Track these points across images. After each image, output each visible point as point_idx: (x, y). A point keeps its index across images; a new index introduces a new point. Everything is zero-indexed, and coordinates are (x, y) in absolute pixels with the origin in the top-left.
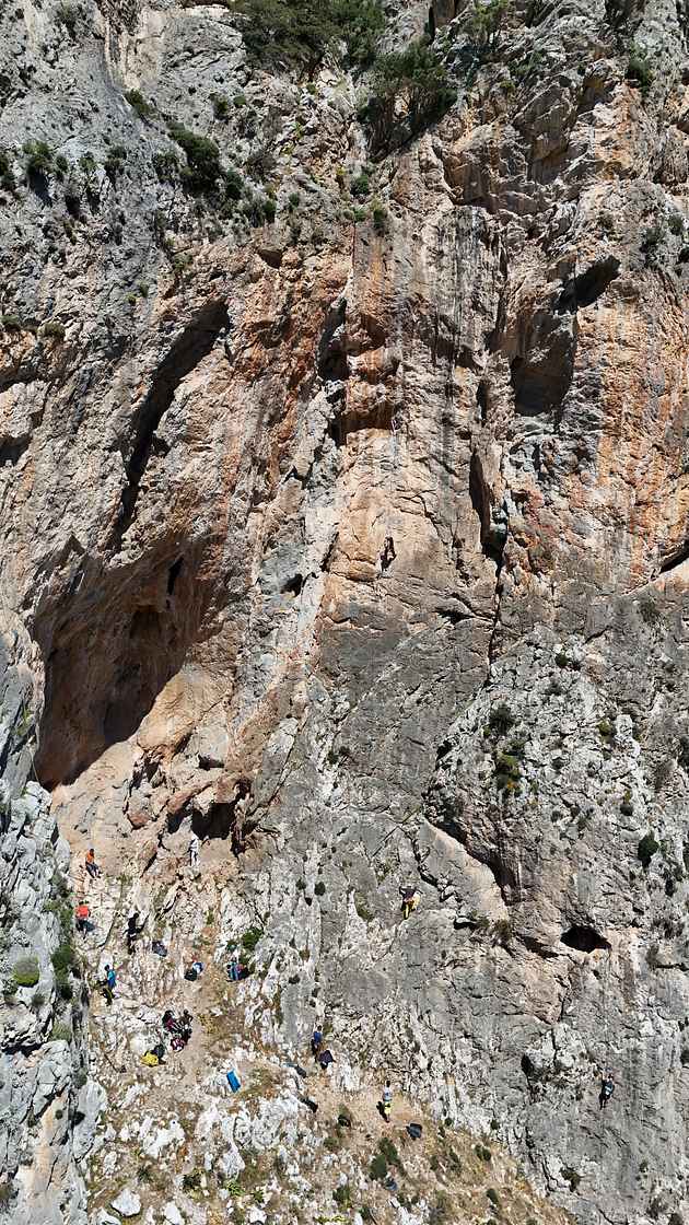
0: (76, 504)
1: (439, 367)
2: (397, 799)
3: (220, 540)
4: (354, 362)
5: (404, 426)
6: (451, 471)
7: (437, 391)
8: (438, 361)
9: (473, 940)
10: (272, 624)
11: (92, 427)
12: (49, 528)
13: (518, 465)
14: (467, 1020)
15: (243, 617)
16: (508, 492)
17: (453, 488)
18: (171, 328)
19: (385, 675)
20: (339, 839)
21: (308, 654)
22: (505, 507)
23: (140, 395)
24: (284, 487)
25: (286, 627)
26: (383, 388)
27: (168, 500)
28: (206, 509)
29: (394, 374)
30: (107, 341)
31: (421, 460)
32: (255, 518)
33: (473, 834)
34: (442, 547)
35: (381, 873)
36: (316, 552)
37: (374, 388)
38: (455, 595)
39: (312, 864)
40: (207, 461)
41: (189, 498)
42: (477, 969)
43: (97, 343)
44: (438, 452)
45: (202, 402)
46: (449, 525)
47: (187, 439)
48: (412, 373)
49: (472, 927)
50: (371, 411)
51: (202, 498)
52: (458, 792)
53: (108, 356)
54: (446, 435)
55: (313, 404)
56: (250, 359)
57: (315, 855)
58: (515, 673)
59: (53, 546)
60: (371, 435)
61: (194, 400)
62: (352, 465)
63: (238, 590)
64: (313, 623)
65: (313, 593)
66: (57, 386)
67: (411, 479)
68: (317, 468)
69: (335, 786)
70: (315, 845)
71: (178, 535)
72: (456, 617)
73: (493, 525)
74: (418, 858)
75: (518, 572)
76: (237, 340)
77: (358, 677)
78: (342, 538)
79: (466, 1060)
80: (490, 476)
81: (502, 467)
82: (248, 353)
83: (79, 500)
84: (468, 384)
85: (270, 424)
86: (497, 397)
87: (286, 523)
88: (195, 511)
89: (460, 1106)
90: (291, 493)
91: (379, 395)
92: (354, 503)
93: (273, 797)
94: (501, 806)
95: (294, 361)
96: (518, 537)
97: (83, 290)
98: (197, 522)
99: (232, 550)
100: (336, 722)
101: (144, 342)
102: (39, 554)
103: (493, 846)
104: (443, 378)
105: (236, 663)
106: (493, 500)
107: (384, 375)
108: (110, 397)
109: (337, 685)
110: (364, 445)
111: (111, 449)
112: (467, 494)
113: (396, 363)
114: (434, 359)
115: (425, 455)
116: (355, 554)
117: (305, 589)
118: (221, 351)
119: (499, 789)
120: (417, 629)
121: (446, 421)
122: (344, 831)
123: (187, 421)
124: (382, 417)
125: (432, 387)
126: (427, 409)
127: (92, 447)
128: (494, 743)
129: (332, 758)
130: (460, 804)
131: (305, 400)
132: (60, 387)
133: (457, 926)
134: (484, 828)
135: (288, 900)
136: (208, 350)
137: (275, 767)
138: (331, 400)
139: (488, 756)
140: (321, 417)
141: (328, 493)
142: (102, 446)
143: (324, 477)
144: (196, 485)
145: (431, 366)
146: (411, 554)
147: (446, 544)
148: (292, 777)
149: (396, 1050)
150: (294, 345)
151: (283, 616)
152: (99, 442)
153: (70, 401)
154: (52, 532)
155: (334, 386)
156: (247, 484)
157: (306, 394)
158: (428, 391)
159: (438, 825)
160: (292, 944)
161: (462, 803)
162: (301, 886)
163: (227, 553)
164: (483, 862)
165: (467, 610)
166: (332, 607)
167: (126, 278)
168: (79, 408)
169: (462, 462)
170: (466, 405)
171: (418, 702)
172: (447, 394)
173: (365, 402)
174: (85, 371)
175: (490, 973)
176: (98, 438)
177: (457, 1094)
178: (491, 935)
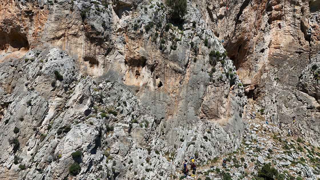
1: (292, 6)
2: (290, 87)
3: (249, 40)
4: (273, 7)
5: (284, 19)
6: (296, 26)
7: (292, 11)
8: (292, 5)
9: (312, 111)
10: (258, 58)
11: (231, 16)
13: (312, 21)
14: (312, 126)
15: (252, 57)
16: (311, 27)
17: (297, 29)
19: (285, 65)
20: (278, 94)
21: (267, 62)
22: (310, 29)
23: (238, 11)
24: (259, 33)
25: (261, 58)
26: (280, 12)
27: (241, 31)
28: (247, 34)
29: (282, 9)
31: (289, 25)
32: (254, 38)
33: (310, 90)
34: (295, 40)
35: (288, 100)
36: (267, 44)
37: (278, 12)
38: (299, 49)
39: (274, 97)
40: (247, 24)
41: (245, 31)
42: (313, 117)
44: (293, 23)
45: (247, 14)
46: (297, 36)
47: (244, 20)
48: (286, 8)
49: (311, 109)
50: (277, 16)
51: (246, 31)
52: (305, 82)
53: (234, 4)
54: (294, 19)
55: (265, 16)
56: (255, 6)
57: (274, 96)
58: (316, 59)
59: (226, 35)
60: (277, 21)
62: (273, 27)
63: (251, 52)
64: (267, 57)
65: (267, 52)
67: (287, 29)
68: (266, 29)
69: (277, 84)
70: (274, 94)
71: (242, 38)
72: (300, 53)
73: (308, 33)
74: (297, 97)
75: (315, 41)
76: (253, 3)
77: (279, 66)
78: (272, 41)
79: (313, 134)
80: (306, 24)
81: (309, 22)
82: (255, 5)
83: (230, 28)
84: (299, 9)
85: (258, 19)
86: (306, 10)
87: (260, 39)
88: (245, 34)
89: (312, 142)
90: (261, 33)
91: (279, 13)
92: (274, 34)
93: (264, 86)
94: (316, 83)
95: (262, 7)
96: (314, 34)
98: (245, 36)
100: (275, 73)
101: (239, 2)
102: (224, 36)
103: (315, 92)
104: (293, 9)
105: (251, 67)
106: (307, 28)
107: (280, 9)
108: (234, 11)
109: (274, 67)
110: (276, 23)
111: (234, 20)
112: (300, 30)
113: (282, 6)
114: (291, 5)
115: (290, 24)
116: (276, 43)
117: (265, 51)
118: (250, 5)
119: (315, 80)
120: (291, 56)
121: (294, 17)
122: (279, 92)
123: (245, 17)
124: (280, 17)
125: (291, 11)
126: (290, 15)
127: (231, 19)
128: (313, 72)
129: (275, 79)
130: (306, 85)
131: (263, 15)
133: (308, 108)
134: (312, 89)
135: (270, 103)
136: (248, 5)
137: (263, 80)
138: (268, 15)
139: (312, 75)
140: (266, 19)
141: (268, 33)
143: (267, 30)
144: (246, 29)
145: (290, 7)
146: (288, 43)
147: (296, 40)
148: (267, 83)
149: (296, 131)
150: (262, 4)
151: (261, 56)
154: (226, 33)
155: (269, 13)
156: (254, 30)
157: (264, 14)
158: (290, 11)
159: (301, 91)
160: (272, 110)
161: (307, 84)
162: (272, 101)
163: (250, 43)
164: (312, 96)
165: (303, 51)
166: (271, 53)
168: (230, 12)
169: (298, 24)
170: (298, 13)
171: (293, 69)
172: (294, 12)
173: (276, 15)
174: (231, 6)
175: (316, 118)
177: (311, 140)
178: (316, 110)
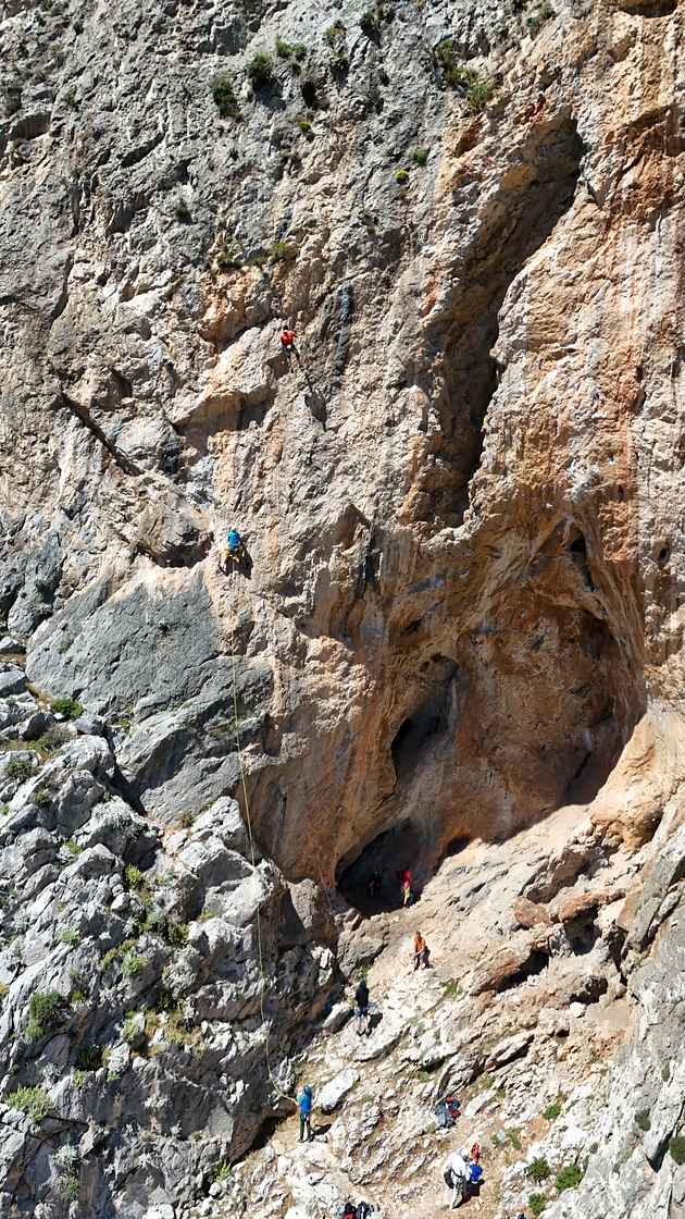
0: (349, 463)
3: (624, 493)
11: (368, 362)
12: (309, 496)
18: (476, 193)
23: (432, 303)
28: (581, 446)
30: (368, 244)
40: (570, 371)
41: (549, 435)
43: (355, 251)
47: (531, 346)
51: (568, 429)
53: (377, 264)
59: (319, 518)
61: (535, 284)
66: (302, 320)
71: (541, 492)
82: (630, 178)
83: (352, 458)
88: (564, 452)
97: (328, 192)
98: (572, 468)
99: (655, 509)
101: (429, 227)
102: (300, 528)
111: (398, 386)
118: (583, 195)
123: (525, 320)
127: (370, 388)
132: (307, 321)
142: (385, 384)
144: (552, 411)
152: (379, 379)
153: (324, 334)
154: (317, 502)
163: (646, 514)
167: (390, 153)
168: (341, 341)
174: (340, 293)
176: (375, 375)
